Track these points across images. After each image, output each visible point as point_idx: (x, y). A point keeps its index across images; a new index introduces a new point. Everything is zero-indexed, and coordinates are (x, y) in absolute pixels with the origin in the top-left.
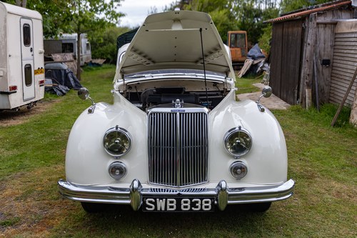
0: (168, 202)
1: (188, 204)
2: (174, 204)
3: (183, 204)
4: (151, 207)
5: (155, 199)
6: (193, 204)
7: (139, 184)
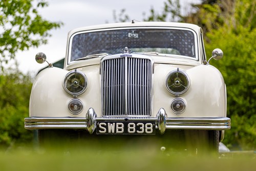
0: (117, 126)
1: (134, 128)
2: (122, 128)
3: (129, 128)
4: (103, 130)
5: (107, 123)
6: (138, 128)
7: (94, 113)
